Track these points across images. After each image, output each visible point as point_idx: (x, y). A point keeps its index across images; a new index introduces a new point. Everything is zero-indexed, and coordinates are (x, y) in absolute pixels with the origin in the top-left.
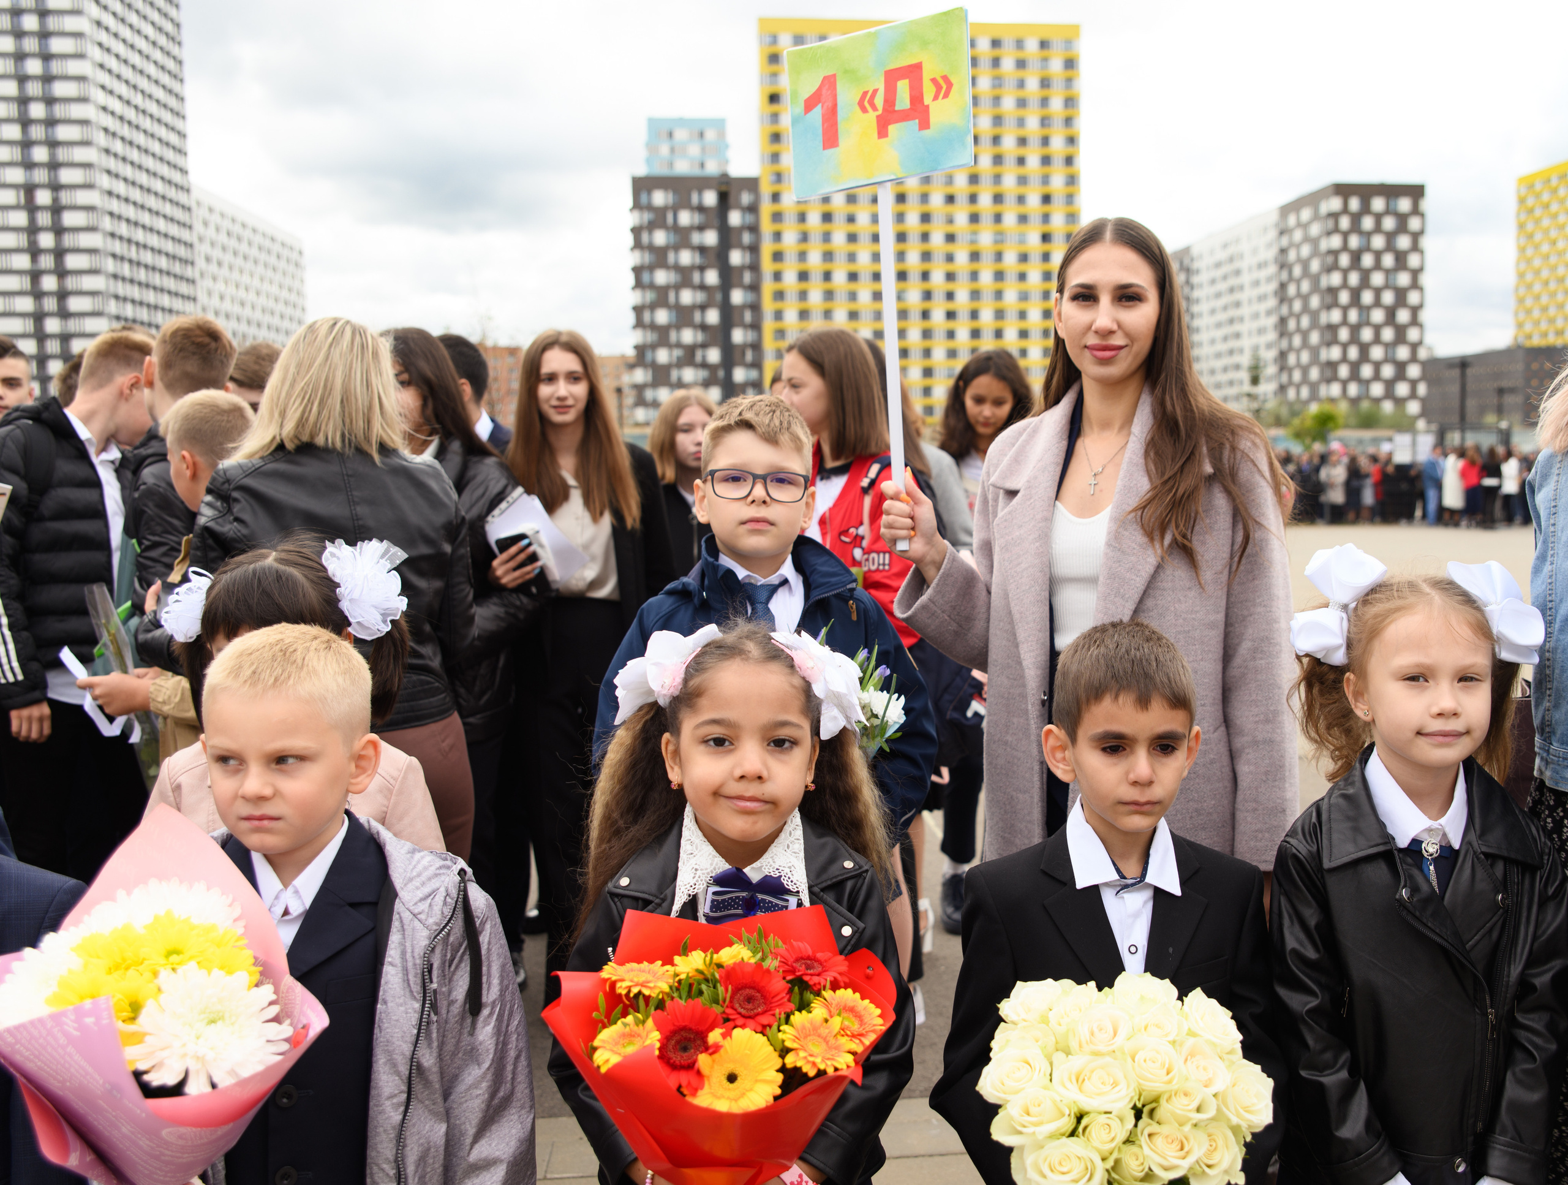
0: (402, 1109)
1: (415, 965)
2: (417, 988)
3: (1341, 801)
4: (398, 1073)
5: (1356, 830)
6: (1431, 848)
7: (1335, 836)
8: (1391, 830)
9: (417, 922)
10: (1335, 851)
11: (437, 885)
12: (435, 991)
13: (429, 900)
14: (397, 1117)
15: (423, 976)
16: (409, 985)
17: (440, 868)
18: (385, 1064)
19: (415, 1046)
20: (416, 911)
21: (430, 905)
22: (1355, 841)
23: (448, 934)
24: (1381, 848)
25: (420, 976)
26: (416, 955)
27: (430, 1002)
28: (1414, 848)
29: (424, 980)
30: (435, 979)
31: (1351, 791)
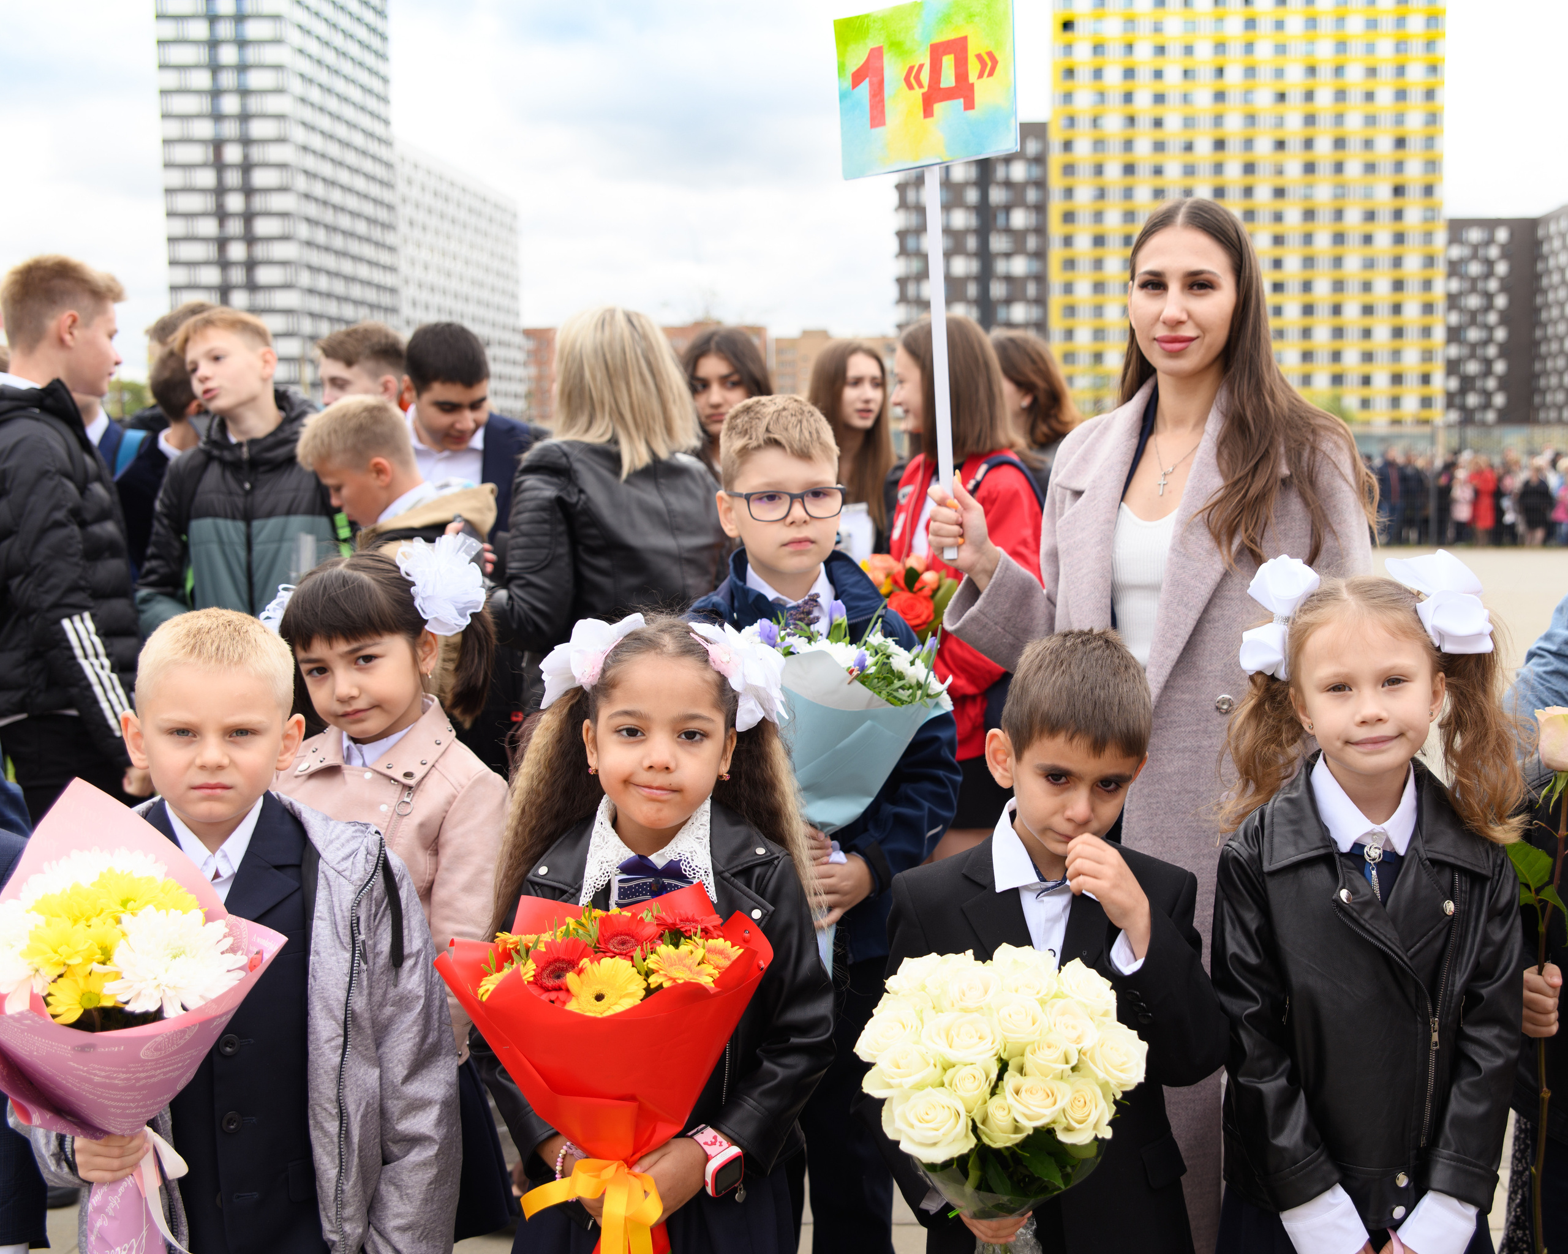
0: (340, 1051)
1: (343, 917)
2: (347, 939)
3: (1285, 805)
4: (334, 1018)
5: (1298, 833)
6: (1373, 852)
7: (1277, 840)
8: (1334, 835)
9: (342, 879)
10: (1275, 854)
11: (356, 846)
12: (364, 942)
13: (351, 859)
14: (337, 1060)
15: (352, 927)
16: (338, 937)
17: (356, 831)
18: (322, 1010)
19: (349, 992)
20: (340, 869)
21: (353, 863)
22: (1296, 844)
23: (372, 890)
24: (1322, 851)
25: (349, 927)
26: (344, 908)
27: (359, 952)
28: (1355, 852)
29: (352, 931)
30: (362, 931)
31: (1294, 795)
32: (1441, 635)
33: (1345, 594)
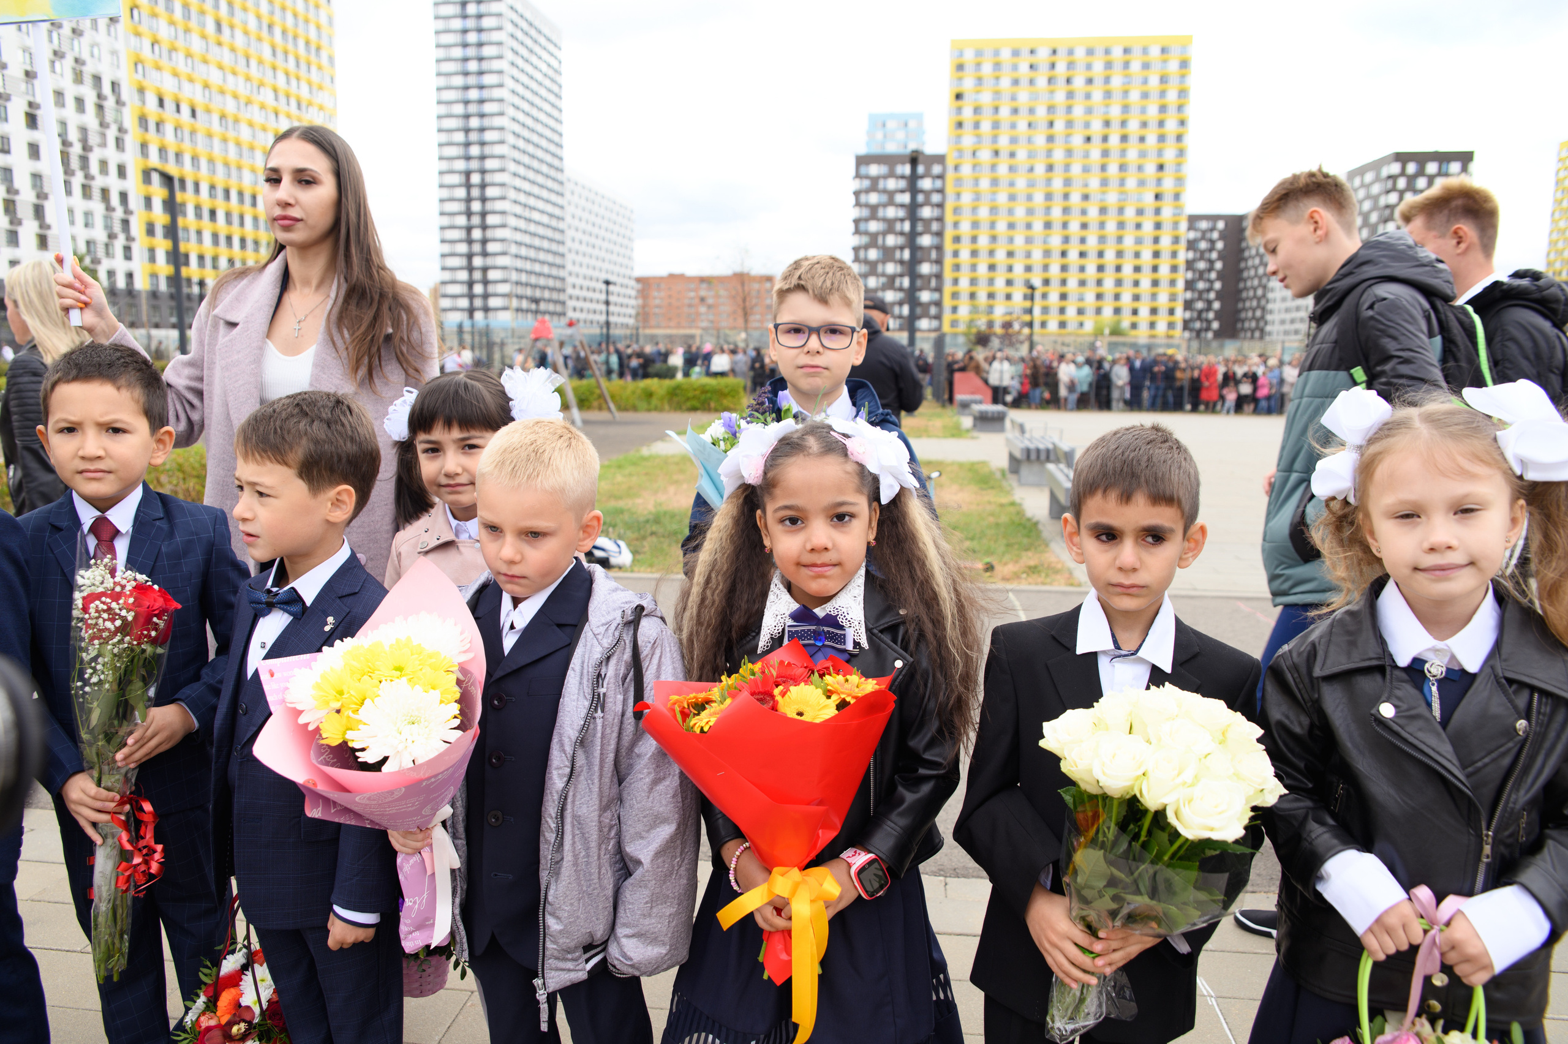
1: (588, 672)
2: (588, 690)
3: (1346, 616)
4: (564, 752)
5: (1352, 643)
6: (1434, 669)
7: (1332, 648)
9: (595, 640)
10: (1328, 660)
13: (607, 626)
16: (583, 687)
20: (597, 632)
21: (607, 629)
22: (1348, 653)
24: (1373, 663)
25: (591, 681)
26: (590, 665)
27: (597, 702)
29: (593, 684)
30: (606, 685)
32: (1523, 463)
33: (1417, 423)
